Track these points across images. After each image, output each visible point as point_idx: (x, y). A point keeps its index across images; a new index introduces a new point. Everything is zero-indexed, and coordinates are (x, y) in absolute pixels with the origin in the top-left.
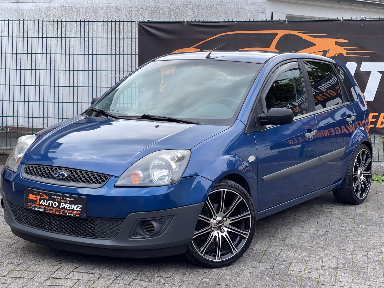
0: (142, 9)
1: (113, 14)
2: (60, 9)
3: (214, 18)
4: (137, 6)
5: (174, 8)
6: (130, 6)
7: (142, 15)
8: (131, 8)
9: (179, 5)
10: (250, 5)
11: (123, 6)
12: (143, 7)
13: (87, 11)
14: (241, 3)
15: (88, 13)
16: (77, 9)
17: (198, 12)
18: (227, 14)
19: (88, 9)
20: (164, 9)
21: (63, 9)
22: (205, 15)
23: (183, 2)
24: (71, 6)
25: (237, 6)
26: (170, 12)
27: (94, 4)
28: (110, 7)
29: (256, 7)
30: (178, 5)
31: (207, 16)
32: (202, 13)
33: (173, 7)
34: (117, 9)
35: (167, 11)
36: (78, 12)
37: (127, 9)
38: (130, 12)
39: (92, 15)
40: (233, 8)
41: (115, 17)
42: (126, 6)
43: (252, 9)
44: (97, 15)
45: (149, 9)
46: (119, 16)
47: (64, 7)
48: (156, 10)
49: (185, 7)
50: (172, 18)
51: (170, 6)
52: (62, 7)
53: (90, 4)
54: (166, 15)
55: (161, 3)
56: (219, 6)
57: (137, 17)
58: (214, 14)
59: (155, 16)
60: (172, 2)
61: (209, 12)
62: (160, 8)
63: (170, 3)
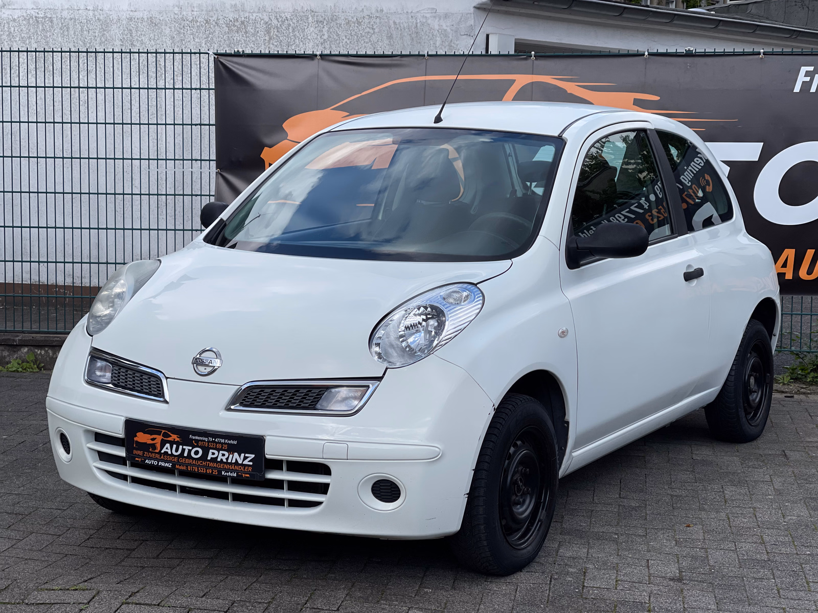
0: (207, 25)
1: (143, 33)
2: (24, 22)
3: (365, 44)
4: (197, 18)
5: (277, 22)
6: (180, 16)
7: (208, 37)
8: (182, 22)
9: (288, 17)
10: (442, 19)
11: (165, 16)
12: (210, 20)
13: (85, 27)
14: (422, 15)
15: (86, 30)
16: (63, 22)
17: (331, 33)
18: (392, 38)
19: (87, 22)
20: (256, 24)
21: (31, 22)
22: (344, 38)
23: (296, 11)
24: (50, 16)
25: (413, 20)
26: (268, 32)
27: (101, 12)
28: (136, 19)
29: (454, 23)
30: (286, 18)
31: (350, 40)
32: (339, 35)
33: (276, 20)
34: (152, 23)
35: (262, 30)
36: (65, 28)
37: (175, 23)
38: (181, 29)
39: (97, 35)
40: (405, 25)
41: (146, 40)
42: (173, 18)
43: (445, 28)
44: (108, 35)
45: (223, 24)
46: (156, 39)
47: (33, 19)
48: (239, 26)
49: (302, 22)
50: (273, 44)
51: (270, 18)
52: (29, 19)
53: (91, 13)
54: (260, 37)
55: (249, 12)
56: (374, 20)
57: (196, 41)
58: (365, 38)
59: (235, 39)
60: (273, 11)
61: (353, 33)
62: (247, 21)
63: (270, 11)
